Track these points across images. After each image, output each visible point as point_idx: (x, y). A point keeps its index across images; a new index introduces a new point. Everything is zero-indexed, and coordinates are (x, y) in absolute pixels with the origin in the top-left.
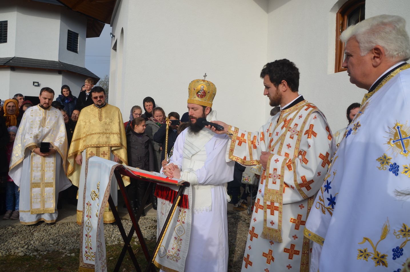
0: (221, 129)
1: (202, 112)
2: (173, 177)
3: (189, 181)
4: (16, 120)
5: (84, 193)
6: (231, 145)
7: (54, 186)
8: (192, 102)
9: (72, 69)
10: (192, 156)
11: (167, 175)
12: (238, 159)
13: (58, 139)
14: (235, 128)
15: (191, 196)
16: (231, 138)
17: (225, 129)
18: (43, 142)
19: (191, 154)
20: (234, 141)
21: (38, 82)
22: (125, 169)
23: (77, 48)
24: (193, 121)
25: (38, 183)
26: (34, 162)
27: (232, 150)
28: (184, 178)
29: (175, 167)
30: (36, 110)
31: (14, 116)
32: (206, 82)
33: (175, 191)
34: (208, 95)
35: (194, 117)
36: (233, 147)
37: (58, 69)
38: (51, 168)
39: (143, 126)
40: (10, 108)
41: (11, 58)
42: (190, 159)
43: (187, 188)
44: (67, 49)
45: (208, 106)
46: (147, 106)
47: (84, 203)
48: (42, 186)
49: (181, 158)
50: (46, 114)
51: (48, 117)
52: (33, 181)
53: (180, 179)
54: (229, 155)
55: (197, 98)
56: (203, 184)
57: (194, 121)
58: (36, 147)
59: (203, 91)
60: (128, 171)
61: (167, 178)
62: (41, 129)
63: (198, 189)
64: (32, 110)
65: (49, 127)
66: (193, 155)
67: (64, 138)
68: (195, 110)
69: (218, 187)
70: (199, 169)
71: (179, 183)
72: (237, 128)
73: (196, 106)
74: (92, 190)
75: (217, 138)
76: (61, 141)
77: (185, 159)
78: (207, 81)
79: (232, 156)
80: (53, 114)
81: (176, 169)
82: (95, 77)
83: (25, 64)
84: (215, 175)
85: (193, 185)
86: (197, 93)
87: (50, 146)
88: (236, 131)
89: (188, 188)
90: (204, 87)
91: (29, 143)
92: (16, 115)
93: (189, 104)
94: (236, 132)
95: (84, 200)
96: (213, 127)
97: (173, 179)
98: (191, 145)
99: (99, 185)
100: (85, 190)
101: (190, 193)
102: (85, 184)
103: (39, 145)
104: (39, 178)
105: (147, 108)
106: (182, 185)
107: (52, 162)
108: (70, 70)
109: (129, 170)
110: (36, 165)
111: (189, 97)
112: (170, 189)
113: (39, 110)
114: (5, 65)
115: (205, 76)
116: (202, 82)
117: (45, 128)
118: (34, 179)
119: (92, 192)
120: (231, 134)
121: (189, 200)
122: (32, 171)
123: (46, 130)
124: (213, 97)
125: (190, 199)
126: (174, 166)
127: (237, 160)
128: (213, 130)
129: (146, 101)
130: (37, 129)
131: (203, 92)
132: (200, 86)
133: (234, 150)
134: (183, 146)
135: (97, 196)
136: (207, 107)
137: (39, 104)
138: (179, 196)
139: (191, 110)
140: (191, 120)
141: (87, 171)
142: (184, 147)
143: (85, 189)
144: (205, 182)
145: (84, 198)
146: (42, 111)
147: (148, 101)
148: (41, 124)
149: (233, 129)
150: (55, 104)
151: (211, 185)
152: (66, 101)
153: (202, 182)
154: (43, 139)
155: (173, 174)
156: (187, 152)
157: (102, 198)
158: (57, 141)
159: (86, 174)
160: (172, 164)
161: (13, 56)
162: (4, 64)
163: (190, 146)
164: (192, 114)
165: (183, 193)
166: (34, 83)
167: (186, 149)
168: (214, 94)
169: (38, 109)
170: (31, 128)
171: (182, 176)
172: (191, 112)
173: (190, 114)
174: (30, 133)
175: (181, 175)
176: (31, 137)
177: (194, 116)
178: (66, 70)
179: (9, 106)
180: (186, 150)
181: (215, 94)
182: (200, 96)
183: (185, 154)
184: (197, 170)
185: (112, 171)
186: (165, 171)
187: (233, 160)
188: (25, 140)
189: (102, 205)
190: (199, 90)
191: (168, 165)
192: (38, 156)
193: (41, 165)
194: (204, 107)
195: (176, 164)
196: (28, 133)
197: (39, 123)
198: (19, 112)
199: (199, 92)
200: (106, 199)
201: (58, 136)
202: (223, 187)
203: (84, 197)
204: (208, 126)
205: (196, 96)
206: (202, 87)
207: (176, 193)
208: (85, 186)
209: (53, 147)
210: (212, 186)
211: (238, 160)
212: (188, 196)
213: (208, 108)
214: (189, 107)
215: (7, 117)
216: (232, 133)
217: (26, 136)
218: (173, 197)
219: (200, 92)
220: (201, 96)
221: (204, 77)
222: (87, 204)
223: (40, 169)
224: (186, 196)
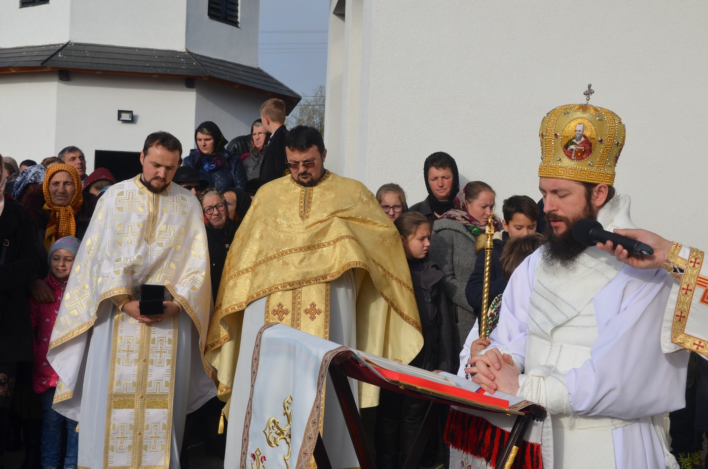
0: (645, 253)
1: (583, 202)
2: (495, 390)
3: (543, 404)
4: (73, 220)
5: (247, 426)
6: (679, 302)
7: (171, 404)
8: (552, 175)
9: (224, 72)
10: (553, 331)
11: (479, 384)
12: (702, 344)
13: (187, 276)
14: (692, 250)
15: (549, 446)
16: (678, 280)
17: (659, 255)
18: (147, 284)
19: (553, 323)
20: (687, 290)
21: (132, 112)
22: (358, 363)
23: (237, 11)
24: (557, 228)
25: (129, 395)
26: (121, 338)
27: (681, 318)
28: (530, 394)
29: (502, 361)
30: (131, 194)
31: (69, 208)
32: (592, 111)
33: (503, 432)
34: (599, 150)
35: (560, 217)
36: (686, 308)
37: (185, 73)
38: (164, 355)
39: (422, 239)
40: (57, 188)
41: (59, 45)
42: (548, 337)
43: (537, 425)
44: (209, 14)
45: (603, 183)
46: (436, 178)
47: (244, 454)
48: (137, 404)
49: (522, 334)
50: (156, 206)
51: (162, 214)
52: (115, 389)
53: (518, 394)
54: (673, 331)
55: (566, 162)
56: (587, 415)
57: (561, 228)
58: (130, 298)
59: (583, 139)
60: (366, 367)
61: (481, 390)
62: (143, 247)
63: (572, 427)
64: (121, 194)
65: (164, 242)
66: (557, 327)
67: (204, 273)
68: (561, 197)
69: (636, 426)
70: (575, 369)
71: (514, 407)
72: (697, 251)
73: (563, 184)
74: (269, 417)
75: (632, 278)
76: (194, 280)
77: (534, 338)
78: (596, 109)
79: (681, 336)
80: (175, 204)
81: (506, 367)
82: (288, 94)
83: (97, 61)
84: (623, 389)
85: (557, 416)
86: (566, 147)
87: (166, 295)
88: (693, 260)
89: (540, 423)
90: (584, 128)
91: (111, 288)
92: (74, 207)
93: (544, 180)
94: (695, 263)
95: (245, 445)
96: (619, 247)
97: (497, 395)
98: (553, 298)
99: (290, 403)
100: (248, 418)
101: (548, 440)
102: (251, 399)
103: (137, 292)
104: (131, 382)
105: (434, 184)
106: (523, 414)
107: (167, 339)
108: (216, 76)
109: (369, 365)
110: (126, 345)
111: (542, 159)
112: (488, 425)
113: (140, 193)
114: (45, 65)
115: (589, 93)
116: (579, 114)
117: (154, 244)
118: (119, 383)
119: (268, 423)
120: (680, 269)
121: (544, 461)
122: (114, 362)
123: (156, 252)
124: (615, 153)
125: (549, 455)
126: (501, 358)
127: (700, 348)
128: (621, 256)
129: (432, 165)
130: (133, 248)
131: (582, 143)
132: (575, 125)
133: (690, 319)
134: (530, 299)
135: (283, 433)
136: (598, 186)
137: (138, 176)
138: (515, 447)
139: (549, 196)
140: (553, 224)
141: (258, 364)
142: (531, 302)
143: (249, 413)
144: (593, 409)
145: (245, 440)
146: (146, 195)
147: (439, 163)
148: (145, 232)
149: (685, 253)
150: (183, 176)
151: (613, 418)
152: (206, 166)
153: (583, 407)
154: (148, 277)
155: (495, 381)
156: (539, 317)
157: (298, 440)
158: (184, 281)
159: (254, 373)
160: (496, 352)
161: (65, 41)
162: (42, 64)
163: (549, 301)
164: (554, 208)
165: (525, 438)
166: (120, 112)
167: (538, 308)
168: (620, 146)
169: (137, 189)
170: (116, 244)
171: (524, 386)
172: (552, 204)
173: (547, 209)
174: (114, 259)
175: (521, 384)
176: (116, 272)
177: (560, 213)
178: (206, 77)
179: (57, 183)
180: (538, 313)
181: (622, 145)
182: (573, 155)
183: (535, 324)
184: (570, 372)
185: (324, 367)
186: (474, 369)
187: (685, 349)
188: (100, 280)
189: (299, 462)
190: (570, 138)
191: (483, 352)
192: (132, 321)
193: (138, 345)
194: (589, 187)
195: (507, 353)
196: (109, 259)
197: (137, 230)
198: (81, 201)
199: (571, 142)
200: (308, 444)
201: (187, 267)
202: (652, 425)
203: (246, 435)
204: (604, 243)
205: (562, 154)
206: (580, 128)
207: (506, 436)
208: (250, 406)
209: (172, 298)
210: (616, 422)
211: (702, 347)
212: (542, 448)
213: (603, 189)
214: (545, 187)
215: (50, 211)
216: (683, 266)
217: (102, 267)
218: (496, 449)
219: (573, 143)
220: (576, 155)
221: (585, 97)
222: (253, 456)
223: (135, 356)
224: (535, 448)
